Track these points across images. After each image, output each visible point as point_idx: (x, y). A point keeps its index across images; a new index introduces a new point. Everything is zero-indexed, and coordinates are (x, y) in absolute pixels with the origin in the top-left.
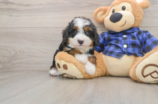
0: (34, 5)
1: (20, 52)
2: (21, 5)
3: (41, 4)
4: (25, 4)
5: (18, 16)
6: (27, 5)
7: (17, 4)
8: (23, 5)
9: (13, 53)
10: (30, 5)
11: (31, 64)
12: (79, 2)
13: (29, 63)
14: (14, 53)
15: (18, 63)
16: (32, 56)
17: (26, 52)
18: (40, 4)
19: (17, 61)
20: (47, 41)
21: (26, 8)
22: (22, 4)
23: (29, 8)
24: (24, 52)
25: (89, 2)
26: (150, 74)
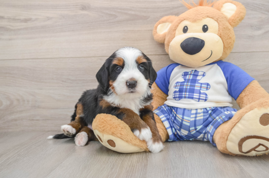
0: (36, 19)
1: (18, 100)
2: (14, 20)
3: (49, 19)
4: (22, 18)
5: (10, 40)
6: (26, 21)
7: (8, 19)
8: (18, 20)
9: (6, 103)
10: (30, 20)
11: (37, 120)
12: (114, 13)
13: (34, 119)
14: (8, 103)
15: (16, 120)
16: (39, 107)
17: (28, 101)
18: (48, 17)
19: (13, 117)
20: (63, 81)
21: (24, 25)
22: (17, 18)
23: (29, 24)
24: (24, 101)
25: (130, 12)
26: (254, 149)
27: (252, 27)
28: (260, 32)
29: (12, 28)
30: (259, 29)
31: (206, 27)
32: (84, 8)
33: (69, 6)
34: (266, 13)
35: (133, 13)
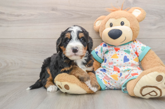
0: (25, 15)
1: (12, 63)
2: (11, 15)
3: (32, 15)
4: (16, 14)
5: (8, 27)
6: (18, 16)
7: (7, 14)
8: (13, 15)
9: (4, 64)
10: (21, 15)
12: (71, 13)
13: (21, 74)
14: (6, 65)
15: (10, 75)
16: (24, 68)
17: (18, 64)
18: (31, 14)
20: (39, 52)
21: (17, 18)
22: (12, 14)
23: (20, 18)
24: (15, 63)
25: (80, 13)
26: (149, 94)
27: (150, 24)
28: (155, 27)
29: (9, 20)
30: (155, 25)
31: (123, 23)
32: (53, 9)
33: (45, 8)
34: (159, 16)
35: (82, 13)
